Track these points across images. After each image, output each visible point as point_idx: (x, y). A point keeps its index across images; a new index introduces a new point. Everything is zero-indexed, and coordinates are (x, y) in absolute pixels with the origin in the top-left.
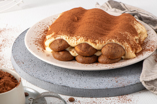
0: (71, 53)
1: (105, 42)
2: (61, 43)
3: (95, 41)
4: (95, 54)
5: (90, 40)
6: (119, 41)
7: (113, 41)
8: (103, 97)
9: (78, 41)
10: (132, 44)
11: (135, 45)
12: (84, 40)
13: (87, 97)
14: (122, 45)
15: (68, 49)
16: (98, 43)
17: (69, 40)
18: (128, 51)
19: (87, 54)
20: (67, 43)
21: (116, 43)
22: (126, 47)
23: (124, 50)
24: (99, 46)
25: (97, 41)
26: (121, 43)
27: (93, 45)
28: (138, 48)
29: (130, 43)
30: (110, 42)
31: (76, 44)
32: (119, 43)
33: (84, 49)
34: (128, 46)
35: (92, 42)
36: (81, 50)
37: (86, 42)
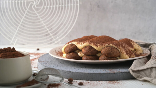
0: (79, 54)
1: (104, 45)
2: (71, 46)
3: (97, 44)
4: (97, 55)
5: (93, 44)
6: (116, 45)
7: (111, 45)
8: (97, 81)
9: (84, 44)
10: (127, 51)
11: (129, 52)
12: (88, 43)
13: (84, 80)
14: (117, 48)
15: (77, 51)
16: (99, 46)
17: (78, 44)
18: (122, 53)
19: (89, 53)
20: (76, 46)
21: (113, 46)
22: (120, 50)
23: (119, 52)
24: (99, 48)
25: (98, 44)
26: (117, 47)
27: (95, 47)
28: (132, 54)
29: (125, 49)
30: (108, 46)
31: (82, 47)
32: (115, 47)
33: (88, 49)
34: (122, 49)
35: (95, 45)
36: (85, 50)
37: (90, 45)
